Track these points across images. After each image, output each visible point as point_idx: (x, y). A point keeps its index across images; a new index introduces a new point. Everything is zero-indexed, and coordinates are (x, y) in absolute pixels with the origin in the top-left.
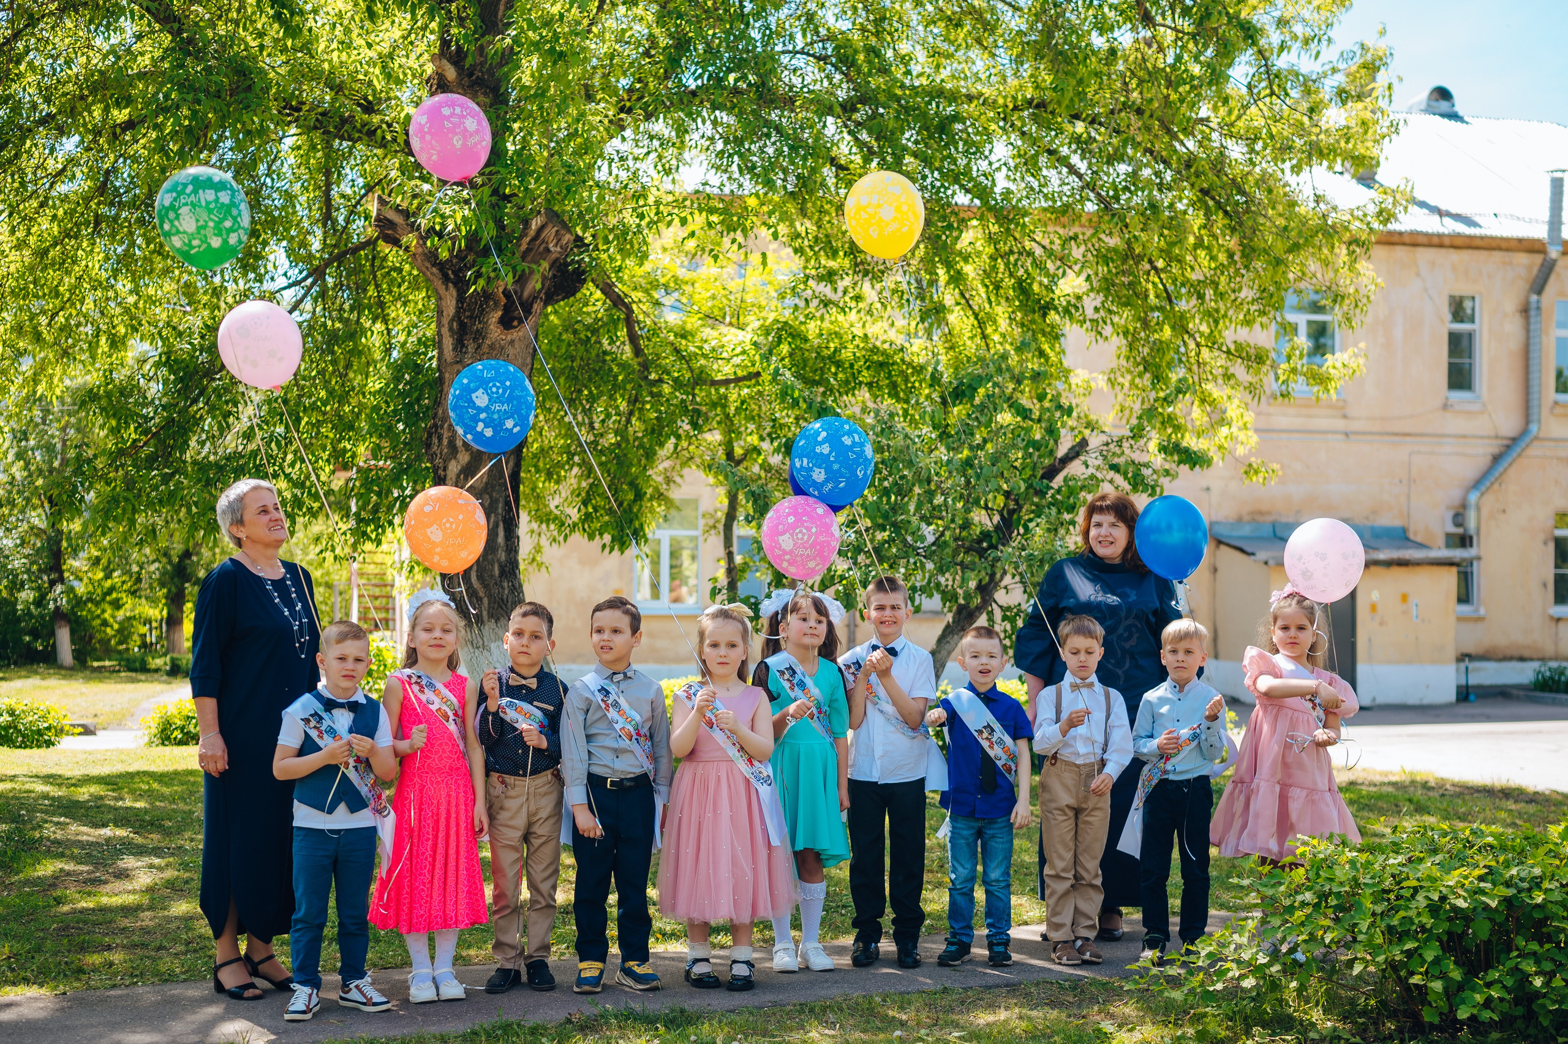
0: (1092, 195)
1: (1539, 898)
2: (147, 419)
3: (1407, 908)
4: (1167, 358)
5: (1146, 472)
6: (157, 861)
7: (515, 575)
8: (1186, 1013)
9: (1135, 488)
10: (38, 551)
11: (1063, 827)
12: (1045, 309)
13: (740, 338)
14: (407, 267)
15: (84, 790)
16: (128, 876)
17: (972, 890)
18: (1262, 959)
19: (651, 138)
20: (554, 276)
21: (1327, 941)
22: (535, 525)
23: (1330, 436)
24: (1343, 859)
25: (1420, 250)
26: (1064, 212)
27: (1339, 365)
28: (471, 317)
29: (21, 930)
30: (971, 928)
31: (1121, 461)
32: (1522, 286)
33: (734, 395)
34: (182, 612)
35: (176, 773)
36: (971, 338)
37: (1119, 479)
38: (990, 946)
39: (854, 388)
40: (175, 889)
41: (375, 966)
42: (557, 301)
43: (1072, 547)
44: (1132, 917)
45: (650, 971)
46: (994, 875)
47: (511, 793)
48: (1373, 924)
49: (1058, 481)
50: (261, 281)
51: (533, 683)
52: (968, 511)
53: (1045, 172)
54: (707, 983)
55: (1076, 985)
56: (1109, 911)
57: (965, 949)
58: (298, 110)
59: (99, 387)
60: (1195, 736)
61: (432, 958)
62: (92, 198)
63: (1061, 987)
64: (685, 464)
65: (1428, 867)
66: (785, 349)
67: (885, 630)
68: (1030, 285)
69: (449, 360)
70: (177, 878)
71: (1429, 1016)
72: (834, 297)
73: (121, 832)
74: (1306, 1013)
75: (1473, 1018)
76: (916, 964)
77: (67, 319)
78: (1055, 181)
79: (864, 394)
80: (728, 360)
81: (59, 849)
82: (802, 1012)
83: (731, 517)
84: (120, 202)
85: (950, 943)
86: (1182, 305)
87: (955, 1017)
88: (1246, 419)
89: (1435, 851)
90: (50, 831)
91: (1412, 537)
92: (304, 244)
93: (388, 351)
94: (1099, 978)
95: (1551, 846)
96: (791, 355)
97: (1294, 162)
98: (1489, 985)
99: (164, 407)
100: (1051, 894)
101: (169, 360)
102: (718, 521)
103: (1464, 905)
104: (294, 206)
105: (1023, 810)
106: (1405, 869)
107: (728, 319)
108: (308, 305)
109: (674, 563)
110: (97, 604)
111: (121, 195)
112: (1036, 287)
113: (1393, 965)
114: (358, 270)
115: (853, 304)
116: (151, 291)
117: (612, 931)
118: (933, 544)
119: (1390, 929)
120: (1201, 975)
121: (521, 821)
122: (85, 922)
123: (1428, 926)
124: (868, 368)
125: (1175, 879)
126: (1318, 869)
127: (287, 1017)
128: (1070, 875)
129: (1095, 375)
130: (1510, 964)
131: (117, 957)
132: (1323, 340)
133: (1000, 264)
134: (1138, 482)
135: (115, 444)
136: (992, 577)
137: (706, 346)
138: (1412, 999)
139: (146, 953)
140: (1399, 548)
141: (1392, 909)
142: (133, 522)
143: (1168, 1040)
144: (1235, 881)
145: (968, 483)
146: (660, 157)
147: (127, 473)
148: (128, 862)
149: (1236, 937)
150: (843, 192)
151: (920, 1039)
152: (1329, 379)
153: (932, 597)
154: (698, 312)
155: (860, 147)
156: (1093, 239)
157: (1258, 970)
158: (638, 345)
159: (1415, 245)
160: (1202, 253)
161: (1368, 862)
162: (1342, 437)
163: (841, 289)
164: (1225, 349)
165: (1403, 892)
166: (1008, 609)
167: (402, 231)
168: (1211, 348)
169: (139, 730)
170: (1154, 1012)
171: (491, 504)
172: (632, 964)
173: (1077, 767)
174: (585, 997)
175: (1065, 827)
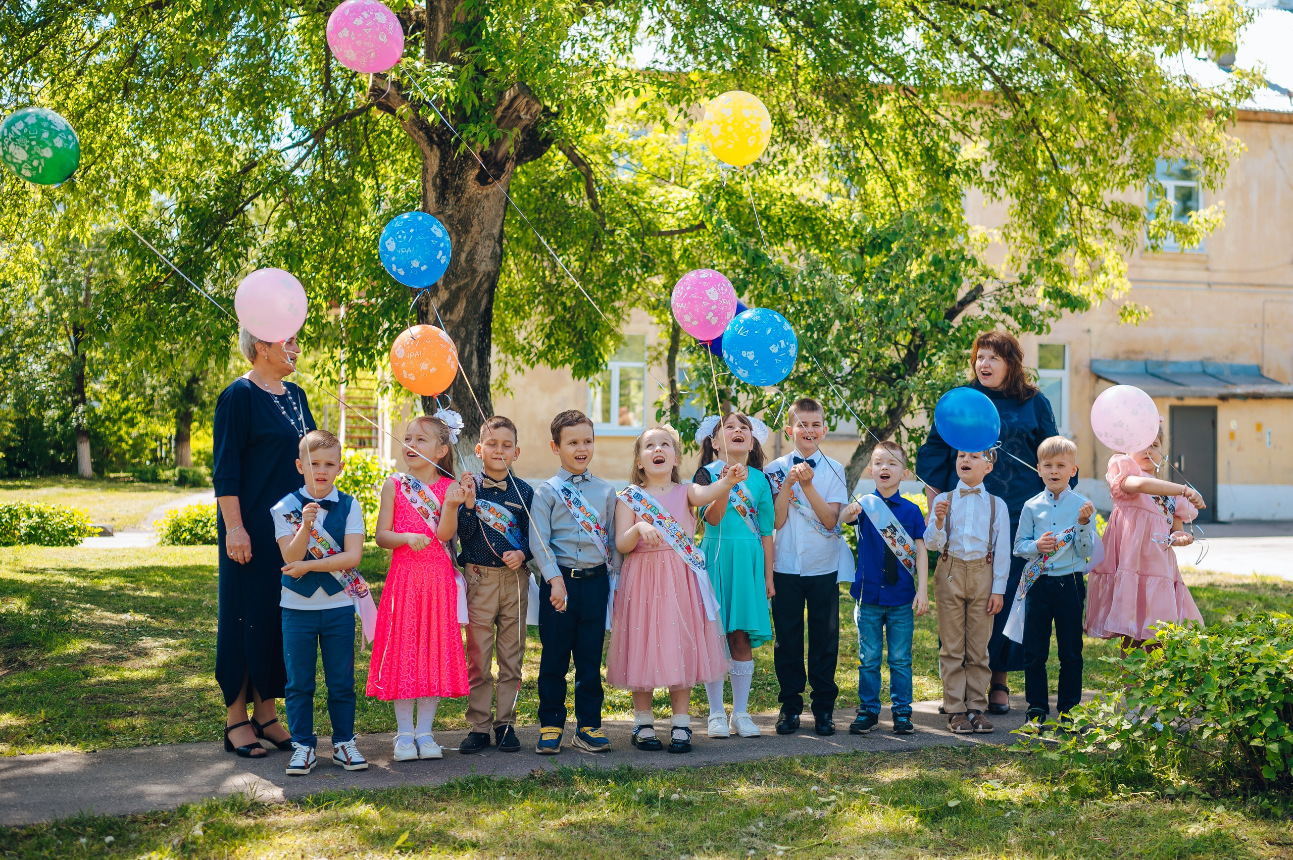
0: (988, 76)
3: (1249, 682)
4: (1053, 216)
5: (1034, 314)
6: (172, 642)
7: (486, 397)
8: (1061, 773)
9: (1024, 327)
10: (63, 375)
11: (953, 614)
12: (948, 173)
13: (684, 195)
14: (396, 131)
15: (106, 581)
16: (147, 654)
17: (879, 669)
18: (1126, 726)
19: (608, 22)
20: (524, 140)
21: (1181, 710)
22: (502, 356)
23: (1195, 286)
24: (1195, 641)
25: (1273, 126)
26: (964, 90)
27: (1201, 220)
28: (452, 174)
29: (55, 698)
30: (878, 702)
31: (1011, 304)
33: (678, 244)
35: (186, 568)
36: (884, 197)
37: (1010, 320)
38: (895, 717)
39: (782, 239)
40: (188, 665)
41: (363, 730)
42: (526, 162)
45: (602, 736)
46: (898, 655)
47: (485, 581)
48: (1220, 696)
49: (957, 321)
50: (268, 141)
51: (503, 486)
52: (880, 346)
53: (948, 55)
54: (651, 746)
55: (968, 750)
57: (873, 719)
59: (126, 231)
60: (1068, 538)
61: (415, 724)
62: (122, 69)
63: (955, 751)
64: (632, 305)
65: (1268, 647)
66: (722, 205)
67: (807, 444)
68: (936, 151)
69: (433, 211)
70: (190, 656)
71: (1267, 774)
73: (140, 617)
74: (1163, 773)
76: (831, 732)
77: (98, 172)
78: (957, 64)
79: (790, 244)
80: (673, 214)
81: (87, 631)
82: (733, 770)
83: (673, 351)
84: (147, 72)
85: (860, 714)
86: (1066, 170)
87: (863, 776)
88: (1121, 268)
89: (1273, 635)
90: (77, 615)
91: (1265, 374)
92: (308, 110)
93: (377, 203)
94: (988, 745)
96: (727, 210)
99: (183, 249)
100: (945, 672)
101: (187, 208)
102: (660, 353)
104: (297, 77)
105: (922, 599)
106: (1247, 650)
107: (672, 180)
108: (309, 161)
109: (625, 392)
111: (148, 66)
112: (940, 153)
113: (1237, 732)
114: (353, 133)
115: (781, 167)
116: (172, 149)
117: (570, 703)
118: (850, 374)
119: (1235, 700)
120: (1075, 738)
121: (493, 606)
122: (111, 693)
123: (1267, 697)
124: (794, 223)
126: (1174, 649)
127: (288, 771)
128: (961, 656)
129: (991, 230)
131: (139, 722)
132: (1190, 204)
133: (909, 135)
134: (1027, 322)
135: (139, 281)
136: (900, 401)
137: (655, 202)
138: (1254, 761)
139: (163, 719)
140: (1254, 383)
141: (1236, 683)
142: (154, 349)
143: (1046, 795)
144: (1104, 658)
145: (881, 321)
146: (615, 39)
147: (149, 306)
148: (147, 642)
149: (1104, 706)
150: (774, 71)
151: (834, 793)
152: (1193, 233)
153: (848, 420)
154: (647, 173)
155: (789, 32)
156: (990, 113)
157: (1122, 735)
158: (595, 200)
159: (1268, 122)
160: (1084, 125)
161: (1216, 643)
162: (1205, 287)
163: (772, 154)
164: (1103, 207)
165: (1245, 668)
166: (913, 430)
167: (394, 100)
168: (1091, 207)
169: (153, 531)
170: (1035, 773)
171: (466, 336)
172: (586, 729)
173: (965, 562)
174: (545, 757)
175: (955, 614)
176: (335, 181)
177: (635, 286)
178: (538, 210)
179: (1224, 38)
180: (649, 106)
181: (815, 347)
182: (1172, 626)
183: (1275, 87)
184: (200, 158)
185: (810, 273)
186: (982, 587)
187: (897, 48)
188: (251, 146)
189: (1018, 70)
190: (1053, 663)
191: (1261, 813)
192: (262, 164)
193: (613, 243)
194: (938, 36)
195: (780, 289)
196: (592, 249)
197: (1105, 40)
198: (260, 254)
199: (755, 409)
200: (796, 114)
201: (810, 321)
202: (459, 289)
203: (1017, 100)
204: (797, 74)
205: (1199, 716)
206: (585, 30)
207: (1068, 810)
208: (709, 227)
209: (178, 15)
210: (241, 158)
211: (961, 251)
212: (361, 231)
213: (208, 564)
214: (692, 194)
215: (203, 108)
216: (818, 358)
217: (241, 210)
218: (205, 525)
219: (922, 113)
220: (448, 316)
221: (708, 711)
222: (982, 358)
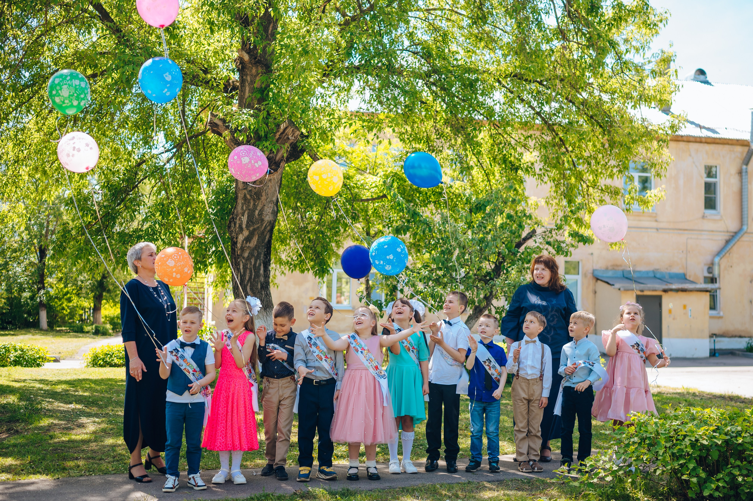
0: (539, 117)
1: (740, 440)
3: (681, 445)
4: (574, 192)
5: (563, 245)
6: (97, 420)
8: (580, 493)
9: (558, 252)
10: (33, 274)
12: (516, 169)
13: (375, 180)
14: (220, 144)
15: (59, 387)
16: (83, 426)
17: (481, 437)
18: (615, 468)
19: (335, 87)
20: (290, 150)
21: (645, 460)
23: (649, 230)
24: (652, 422)
25: (691, 144)
26: (525, 125)
29: (35, 450)
30: (481, 455)
31: (551, 240)
32: (738, 161)
33: (371, 206)
34: (101, 304)
35: (102, 380)
36: (483, 181)
37: (550, 249)
38: (490, 463)
39: (427, 204)
40: (106, 433)
42: (291, 162)
43: (528, 280)
45: (332, 471)
46: (492, 429)
47: (272, 386)
48: (665, 452)
49: (522, 249)
50: (151, 149)
51: (286, 337)
52: (481, 262)
54: (354, 478)
55: (529, 481)
57: (478, 464)
59: (74, 197)
63: (523, 482)
65: (690, 426)
66: (395, 185)
68: (510, 158)
69: (240, 187)
70: (107, 428)
71: (691, 494)
73: (79, 406)
74: (635, 494)
75: (711, 496)
76: (455, 471)
79: (431, 206)
80: (369, 190)
81: (51, 414)
82: (403, 491)
85: (471, 461)
86: (580, 168)
87: (473, 495)
89: (694, 419)
90: (45, 405)
91: (688, 278)
92: (173, 133)
93: (209, 183)
94: (540, 478)
95: (746, 418)
96: (398, 188)
97: (633, 104)
98: (718, 480)
99: (105, 207)
100: (518, 440)
101: (108, 185)
103: (706, 443)
104: (167, 115)
106: (680, 427)
107: (368, 171)
108: (173, 161)
109: (339, 285)
110: (60, 299)
112: (512, 159)
113: (675, 471)
114: (197, 144)
118: (464, 277)
119: (673, 454)
120: (587, 475)
121: (276, 399)
122: (65, 447)
123: (690, 453)
124: (434, 195)
126: (641, 427)
127: (164, 490)
128: (526, 430)
129: (540, 199)
130: (727, 471)
131: (81, 463)
132: (646, 185)
133: (496, 148)
134: (559, 250)
136: (491, 293)
137: (359, 183)
138: (683, 486)
139: (94, 461)
140: (682, 283)
141: (674, 445)
142: (88, 260)
144: (603, 432)
145: (481, 249)
146: (338, 96)
147: (86, 237)
148: (84, 420)
149: (603, 457)
150: (423, 113)
152: (648, 202)
154: (354, 167)
155: (432, 93)
156: (539, 137)
157: (613, 473)
159: (689, 141)
160: (590, 144)
161: (663, 423)
162: (655, 230)
164: (600, 188)
165: (679, 437)
166: (498, 308)
167: (221, 128)
168: (594, 188)
169: (82, 359)
170: (566, 493)
171: (258, 255)
172: (324, 468)
173: (528, 380)
174: (302, 484)
175: (523, 408)
176: (187, 170)
177: (348, 228)
178: (296, 187)
179: (665, 98)
180: (357, 132)
181: (445, 262)
182: (639, 415)
183: (692, 123)
184: (114, 157)
185: (443, 223)
186: (537, 393)
187: (489, 102)
188: (141, 151)
189: (555, 114)
190: (576, 434)
192: (148, 161)
194: (512, 95)
195: (427, 231)
196: (326, 208)
197: (600, 99)
198: (147, 211)
199: (412, 296)
200: (435, 137)
201: (443, 248)
202: (254, 230)
203: (554, 130)
204: (436, 116)
205: (654, 463)
206: (322, 91)
208: (389, 197)
210: (136, 157)
211: (523, 211)
212: (200, 197)
213: (114, 377)
214: (379, 179)
215: (116, 130)
216: (448, 269)
217: (137, 186)
218: (111, 356)
219: (503, 137)
220: (248, 245)
221: (389, 459)
222: (537, 269)
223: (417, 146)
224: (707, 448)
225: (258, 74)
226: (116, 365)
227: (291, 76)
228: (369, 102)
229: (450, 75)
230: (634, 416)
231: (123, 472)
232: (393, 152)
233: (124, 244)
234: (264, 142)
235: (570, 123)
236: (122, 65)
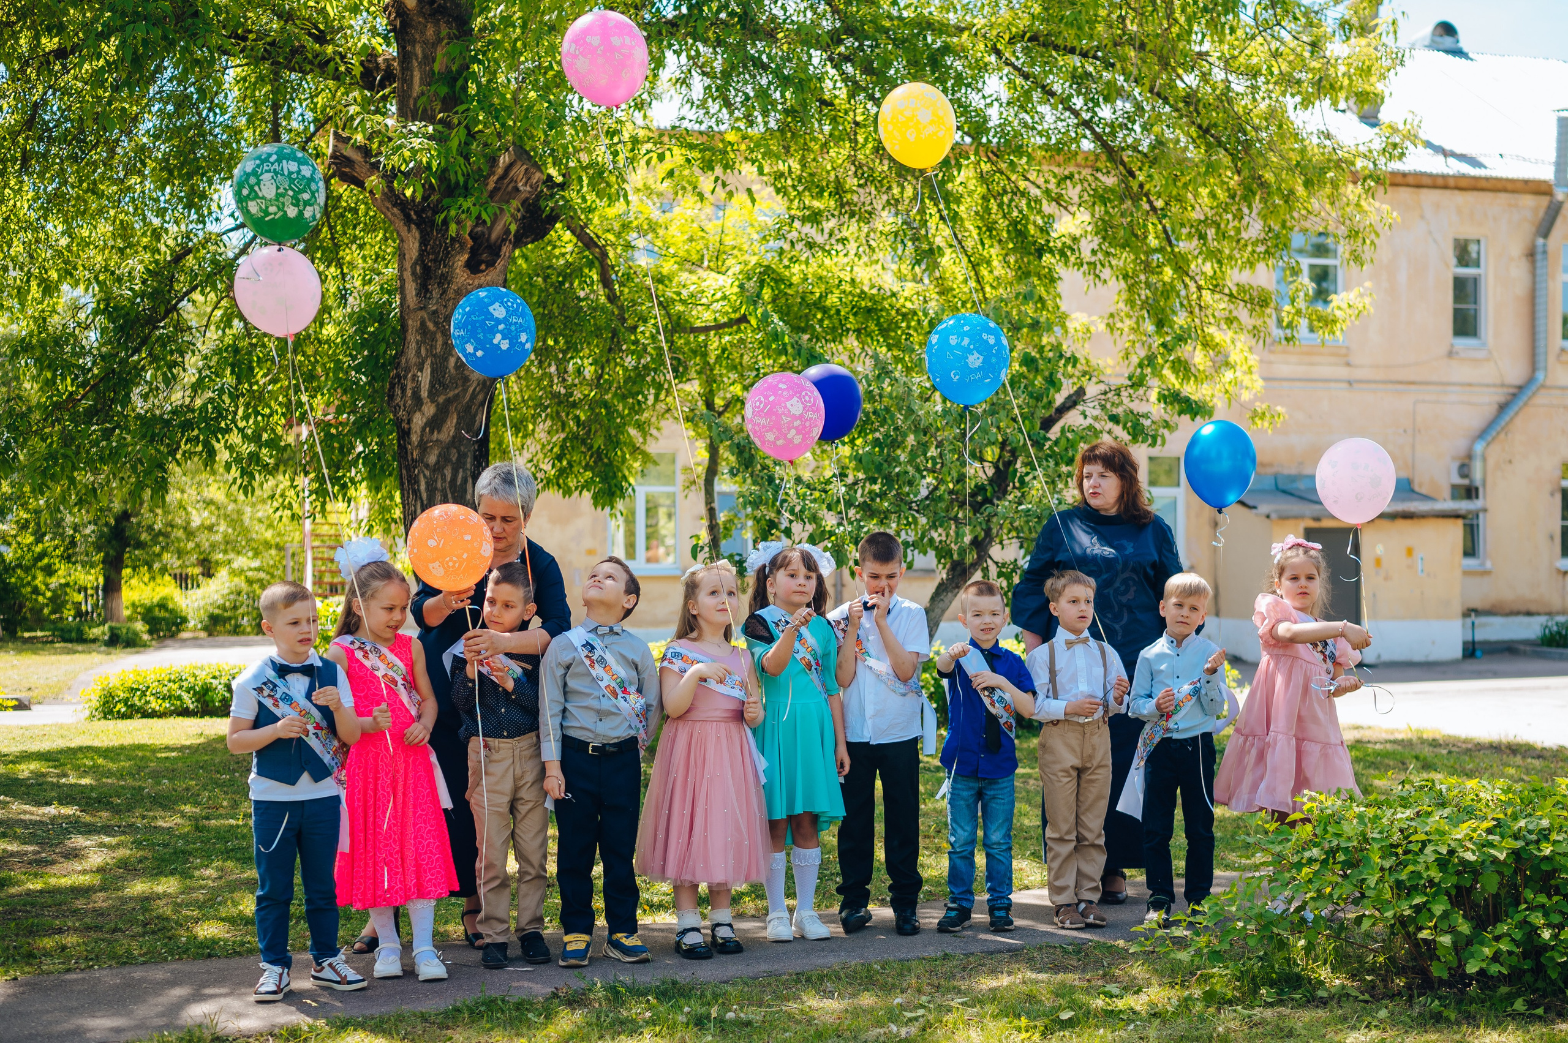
0: (1088, 132)
1: (1547, 850)
2: (84, 370)
3: (1416, 862)
4: (1169, 302)
5: (1147, 423)
6: (107, 840)
8: (1193, 973)
9: (1135, 438)
11: (1066, 786)
12: (1040, 253)
13: (721, 283)
14: (363, 208)
15: (23, 766)
16: (77, 856)
17: (972, 854)
20: (524, 217)
21: (1335, 897)
23: (1333, 385)
24: (1351, 814)
25: (1425, 191)
26: (1058, 150)
27: (1344, 306)
28: (435, 261)
30: (972, 893)
31: (1120, 411)
32: (1528, 229)
33: (714, 342)
34: (121, 578)
35: (122, 748)
36: (966, 281)
37: (1118, 430)
38: (991, 911)
39: (841, 335)
40: (128, 869)
42: (527, 244)
43: (1070, 500)
44: (1135, 880)
45: (639, 943)
46: (996, 837)
47: (496, 756)
48: (1381, 879)
49: (1054, 432)
50: (204, 223)
52: (964, 464)
53: (1038, 108)
54: (698, 953)
55: (1080, 949)
56: (1112, 874)
57: (965, 914)
58: (244, 39)
59: (31, 336)
60: (1196, 692)
62: (18, 134)
63: (1065, 951)
64: (661, 417)
65: (1436, 820)
66: (767, 293)
68: (1025, 227)
69: (412, 306)
70: (130, 857)
71: (1437, 971)
72: (820, 239)
73: (67, 811)
74: (1314, 972)
75: (1482, 972)
76: (915, 931)
78: (1049, 118)
79: (851, 341)
80: (708, 306)
81: (1, 829)
82: (798, 981)
83: (712, 472)
84: (49, 138)
85: (950, 909)
86: (1184, 246)
87: (955, 983)
88: (1251, 363)
89: (1443, 805)
91: (1417, 488)
93: (344, 297)
94: (1102, 940)
95: (1559, 798)
96: (774, 300)
97: (1304, 96)
98: (1497, 939)
99: (103, 357)
100: (1054, 858)
101: (108, 307)
102: (697, 476)
103: (1472, 858)
104: (239, 142)
106: (1413, 823)
107: (706, 263)
109: (652, 522)
110: (27, 569)
112: (1032, 229)
113: (1402, 921)
115: (840, 247)
116: (85, 233)
117: (598, 903)
118: (927, 498)
119: (1399, 884)
120: (1207, 935)
121: (507, 786)
122: (33, 905)
123: (1436, 880)
124: (855, 314)
125: (1179, 841)
126: (1326, 825)
127: (257, 997)
128: (1073, 837)
129: (1094, 318)
130: (1518, 917)
131: (69, 940)
132: (1326, 284)
133: (993, 205)
134: (1137, 432)
135: (50, 397)
136: (988, 532)
137: (684, 291)
138: (1421, 954)
139: (100, 935)
140: (1403, 500)
141: (1400, 863)
142: (72, 481)
143: (1175, 1001)
144: (1241, 836)
145: (964, 434)
147: (64, 428)
148: (79, 841)
150: (827, 128)
151: (922, 1006)
152: (1334, 322)
153: (925, 553)
154: (674, 256)
155: (844, 81)
156: (1090, 178)
158: (612, 290)
159: (1419, 186)
160: (1205, 190)
161: (1376, 816)
162: (1345, 386)
163: (826, 231)
165: (1411, 846)
166: (1004, 565)
167: (360, 171)
168: (1213, 291)
169: (79, 703)
170: (1161, 974)
171: (458, 459)
172: (620, 936)
173: (1082, 725)
174: (571, 971)
177: (662, 396)
178: (542, 304)
179: (1369, 87)
180: (676, 174)
181: (885, 465)
184: (120, 244)
185: (878, 377)
186: (1100, 753)
187: (975, 100)
188: (183, 228)
189: (1123, 126)
191: (1431, 1018)
192: (198, 250)
193: (636, 342)
194: (1027, 84)
196: (610, 350)
197: (1228, 88)
198: (201, 364)
200: (855, 182)
201: (877, 435)
202: (449, 401)
203: (1122, 163)
204: (856, 134)
205: (1356, 902)
207: (1202, 1019)
208: (754, 322)
209: (86, 66)
210: (171, 243)
211: (1057, 347)
212: (324, 332)
213: (149, 742)
214: (730, 281)
215: (122, 181)
216: (889, 480)
217: (175, 308)
218: (144, 694)
219: (1009, 179)
220: (435, 436)
221: (766, 909)
222: (1089, 476)
223: (816, 204)
224: (1473, 870)
225: (440, 40)
226: (154, 714)
227: (519, 44)
228: (703, 104)
229: (882, 39)
230: (1311, 801)
231: (166, 959)
232: (762, 218)
233: (152, 441)
234: (461, 199)
235: (1160, 143)
236: (119, 23)
